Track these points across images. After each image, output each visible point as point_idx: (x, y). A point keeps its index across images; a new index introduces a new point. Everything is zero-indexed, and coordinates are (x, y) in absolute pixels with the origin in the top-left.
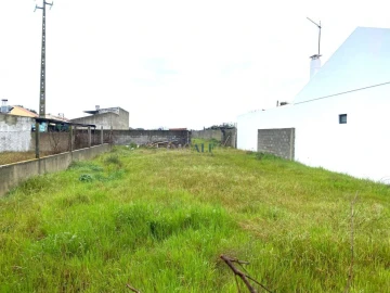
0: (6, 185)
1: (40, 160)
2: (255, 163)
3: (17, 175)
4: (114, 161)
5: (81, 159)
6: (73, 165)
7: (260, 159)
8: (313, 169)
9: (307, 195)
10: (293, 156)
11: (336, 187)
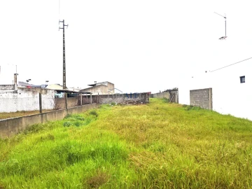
0: (17, 129)
1: (42, 114)
4: (94, 113)
6: (68, 116)
7: (188, 110)
8: (222, 115)
10: (212, 107)
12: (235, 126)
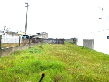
0: (10, 52)
1: (20, 46)
2: (80, 50)
3: (13, 50)
4: (41, 47)
5: (32, 46)
6: (30, 48)
7: (83, 48)
8: (98, 52)
9: (92, 61)
10: (93, 48)
11: (104, 59)
12: (105, 58)
